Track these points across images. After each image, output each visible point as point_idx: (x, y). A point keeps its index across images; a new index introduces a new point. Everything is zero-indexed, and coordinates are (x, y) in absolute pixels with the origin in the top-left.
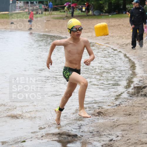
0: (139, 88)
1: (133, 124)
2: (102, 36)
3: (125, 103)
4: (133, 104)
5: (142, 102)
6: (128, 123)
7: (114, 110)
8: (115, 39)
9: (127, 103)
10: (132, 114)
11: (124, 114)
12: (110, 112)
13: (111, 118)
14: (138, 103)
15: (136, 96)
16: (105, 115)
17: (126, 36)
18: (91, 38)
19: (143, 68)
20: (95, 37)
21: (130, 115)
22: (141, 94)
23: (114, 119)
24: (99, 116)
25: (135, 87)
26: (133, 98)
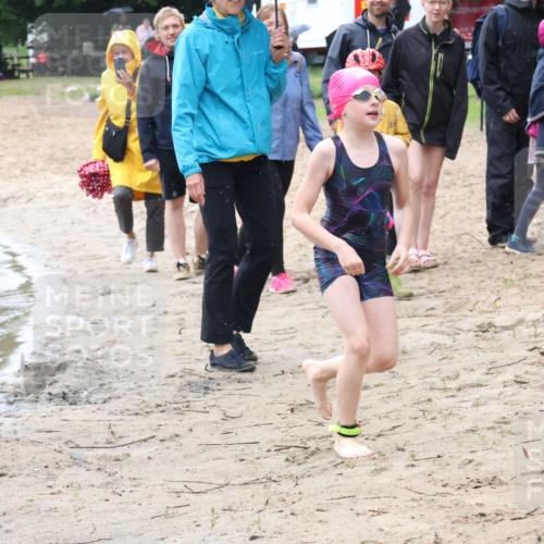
0: (42, 370)
1: (11, 510)
4: (15, 432)
5: (52, 423)
10: (10, 474)
14: (34, 427)
15: (32, 401)
21: (1, 475)
22: (50, 394)
25: (27, 368)
26: (18, 409)
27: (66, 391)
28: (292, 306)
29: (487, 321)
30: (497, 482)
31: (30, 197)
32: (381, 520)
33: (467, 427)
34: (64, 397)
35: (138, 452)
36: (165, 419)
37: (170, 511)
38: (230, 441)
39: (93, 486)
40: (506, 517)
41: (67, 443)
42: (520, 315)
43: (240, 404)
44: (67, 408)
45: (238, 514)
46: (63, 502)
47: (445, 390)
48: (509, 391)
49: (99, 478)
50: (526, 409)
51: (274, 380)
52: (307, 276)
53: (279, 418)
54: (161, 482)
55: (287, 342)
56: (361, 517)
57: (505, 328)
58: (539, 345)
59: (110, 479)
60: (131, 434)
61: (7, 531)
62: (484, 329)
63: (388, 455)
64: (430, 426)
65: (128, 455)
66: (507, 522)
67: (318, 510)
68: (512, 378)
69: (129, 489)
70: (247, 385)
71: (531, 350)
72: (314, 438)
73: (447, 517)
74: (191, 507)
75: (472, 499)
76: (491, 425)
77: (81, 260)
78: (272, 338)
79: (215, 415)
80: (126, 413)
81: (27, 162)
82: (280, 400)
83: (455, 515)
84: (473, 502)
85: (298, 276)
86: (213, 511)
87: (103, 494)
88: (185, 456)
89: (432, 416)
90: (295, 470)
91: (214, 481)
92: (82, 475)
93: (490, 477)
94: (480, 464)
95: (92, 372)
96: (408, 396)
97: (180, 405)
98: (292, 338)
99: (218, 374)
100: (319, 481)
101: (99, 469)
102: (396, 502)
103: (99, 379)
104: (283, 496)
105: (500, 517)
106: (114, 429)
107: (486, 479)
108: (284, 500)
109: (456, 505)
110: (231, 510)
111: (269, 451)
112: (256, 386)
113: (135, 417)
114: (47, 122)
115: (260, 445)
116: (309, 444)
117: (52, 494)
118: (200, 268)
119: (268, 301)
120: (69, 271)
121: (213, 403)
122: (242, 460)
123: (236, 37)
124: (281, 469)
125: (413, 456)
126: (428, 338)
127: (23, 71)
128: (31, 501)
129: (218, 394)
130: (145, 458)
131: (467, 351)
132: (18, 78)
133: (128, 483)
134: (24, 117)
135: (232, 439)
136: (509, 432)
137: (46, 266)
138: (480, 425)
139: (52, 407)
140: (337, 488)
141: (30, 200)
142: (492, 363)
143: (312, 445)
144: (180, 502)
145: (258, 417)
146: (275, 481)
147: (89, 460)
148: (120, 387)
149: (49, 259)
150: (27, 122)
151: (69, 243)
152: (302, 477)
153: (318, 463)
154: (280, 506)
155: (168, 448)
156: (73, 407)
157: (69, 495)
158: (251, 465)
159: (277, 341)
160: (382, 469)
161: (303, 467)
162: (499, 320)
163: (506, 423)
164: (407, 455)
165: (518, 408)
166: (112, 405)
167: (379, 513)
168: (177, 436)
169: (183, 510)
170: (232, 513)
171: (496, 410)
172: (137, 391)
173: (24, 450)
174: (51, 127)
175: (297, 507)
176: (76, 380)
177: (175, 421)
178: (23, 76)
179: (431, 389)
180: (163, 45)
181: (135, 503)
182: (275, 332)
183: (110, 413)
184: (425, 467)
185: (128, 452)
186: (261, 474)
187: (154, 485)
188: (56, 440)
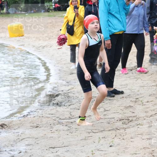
0: (52, 96)
1: (39, 137)
2: (17, 37)
3: (34, 113)
4: (42, 114)
5: (53, 112)
6: (33, 136)
7: (19, 122)
8: (32, 40)
9: (37, 114)
10: (40, 126)
11: (31, 126)
12: (14, 123)
13: (16, 131)
14: (48, 113)
15: (48, 105)
16: (9, 128)
17: (43, 38)
18: (4, 40)
19: (59, 73)
20: (9, 38)
21: (37, 127)
22: (53, 103)
23: (19, 132)
24: (2, 129)
25: (47, 96)
26: (44, 107)
27: (58, 102)
28: (127, 78)
31: (51, 46)
34: (57, 104)
37: (86, 138)
38: (106, 117)
39: (64, 130)
41: (57, 118)
43: (109, 106)
44: (58, 107)
45: (107, 139)
46: (55, 135)
49: (66, 128)
51: (120, 100)
52: (132, 69)
53: (121, 111)
54: (84, 129)
55: (125, 88)
56: (144, 140)
59: (69, 128)
60: (76, 115)
61: (37, 144)
65: (75, 121)
67: (131, 138)
69: (75, 131)
70: (113, 101)
72: (131, 117)
74: (93, 137)
77: (65, 64)
78: (121, 87)
79: (102, 110)
80: (76, 109)
81: (51, 36)
82: (122, 105)
85: (129, 69)
86: (99, 138)
87: (67, 133)
88: (92, 122)
90: (125, 126)
91: (100, 129)
92: (61, 127)
95: (66, 97)
98: (126, 87)
100: (132, 130)
101: (66, 125)
103: (68, 99)
104: (120, 134)
106: (71, 114)
110: (104, 138)
111: (117, 120)
112: (115, 101)
113: (78, 110)
114: (57, 24)
115: (115, 119)
116: (130, 118)
117: (52, 133)
118: (100, 66)
119: (120, 76)
120: (61, 67)
121: (101, 106)
122: (109, 123)
124: (121, 126)
127: (51, 10)
128: (45, 134)
129: (103, 103)
132: (49, 12)
133: (74, 129)
134: (50, 23)
135: (107, 117)
137: (54, 66)
139: (54, 107)
140: (137, 132)
141: (51, 47)
143: (131, 119)
144: (89, 135)
145: (115, 110)
146: (118, 129)
147: (63, 123)
148: (74, 101)
150: (51, 24)
151: (61, 59)
152: (127, 128)
153: (132, 124)
154: (120, 137)
156: (60, 107)
157: (57, 133)
158: (112, 125)
159: (122, 88)
161: (128, 125)
166: (71, 107)
167: (149, 139)
168: (90, 116)
169: (90, 138)
170: (105, 139)
172: (79, 102)
173: (45, 120)
174: (58, 26)
175: (125, 137)
176: (61, 99)
178: (51, 11)
180: (92, 1)
181: (76, 135)
182: (121, 85)
183: (71, 109)
185: (75, 120)
186: (114, 127)
187: (82, 130)
188: (54, 117)
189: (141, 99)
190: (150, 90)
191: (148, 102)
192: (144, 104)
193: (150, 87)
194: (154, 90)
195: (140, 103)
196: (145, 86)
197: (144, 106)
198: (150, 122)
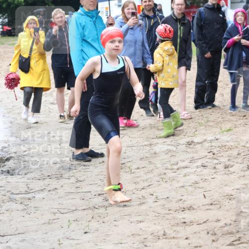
27: (9, 169)
29: (191, 140)
30: (192, 208)
32: (141, 225)
33: (180, 185)
34: (8, 172)
35: (39, 196)
36: (51, 182)
37: (51, 221)
38: (78, 191)
39: (18, 210)
40: (195, 224)
41: (8, 192)
42: (205, 138)
43: (84, 175)
44: (9, 177)
45: (80, 223)
46: (4, 217)
47: (172, 169)
48: (199, 170)
49: (21, 207)
50: (206, 177)
51: (98, 165)
53: (100, 182)
54: (48, 209)
55: (105, 149)
56: (133, 224)
57: (198, 143)
58: (212, 150)
59: (25, 207)
60: (36, 188)
62: (189, 144)
63: (146, 197)
64: (164, 185)
65: (34, 197)
66: (195, 226)
67: (114, 221)
68: (201, 164)
69: (34, 212)
70: (88, 167)
71: (209, 152)
73: (170, 224)
74: (60, 219)
75: (181, 216)
76: (190, 184)
78: (100, 147)
79: (73, 180)
80: (34, 179)
82: (101, 173)
83: (173, 222)
84: (181, 217)
86: (69, 221)
87: (22, 213)
88: (59, 198)
89: (166, 180)
90: (105, 203)
91: (71, 208)
92: (13, 206)
93: (189, 206)
94: (185, 201)
96: (156, 172)
97: (58, 176)
99: (76, 162)
101: (21, 203)
102: (148, 217)
104: (100, 214)
105: (192, 224)
106: (29, 186)
107: (187, 207)
108: (100, 216)
109: (174, 218)
110: (77, 221)
111: (95, 195)
112: (91, 168)
113: (38, 181)
114: (6, 56)
115: (91, 193)
117: (0, 214)
120: (13, 118)
121: (72, 175)
122: (83, 199)
123: (94, 19)
124: (100, 203)
125: (157, 197)
126: (166, 147)
129: (75, 171)
130: (41, 198)
131: (182, 153)
133: (33, 209)
135: (80, 190)
136: (198, 187)
137: (4, 116)
138: (186, 184)
139: (3, 176)
140: (123, 211)
142: (192, 158)
144: (55, 217)
145: (91, 181)
146: (97, 208)
147: (17, 199)
149: (5, 113)
151: (14, 106)
152: (109, 207)
154: (98, 219)
155: (52, 194)
156: (12, 176)
157: (7, 214)
158: (87, 202)
159: (101, 149)
160: (143, 203)
162: (196, 140)
163: (197, 183)
164: (154, 197)
165: (202, 177)
166: (29, 176)
167: (140, 222)
168: (56, 189)
169: (56, 221)
170: (77, 222)
171: (193, 178)
174: (8, 58)
176: (14, 165)
177: (55, 183)
179: (166, 169)
181: (35, 218)
182: (101, 145)
183: (28, 179)
184: (162, 202)
185: (34, 195)
186: (91, 205)
187: (44, 210)
188: (3, 190)
189: (128, 164)
190: (141, 151)
191: (138, 168)
192: (133, 171)
193: (142, 147)
194: (147, 151)
195: (128, 170)
196: (135, 145)
197: (132, 175)
198: (141, 197)
